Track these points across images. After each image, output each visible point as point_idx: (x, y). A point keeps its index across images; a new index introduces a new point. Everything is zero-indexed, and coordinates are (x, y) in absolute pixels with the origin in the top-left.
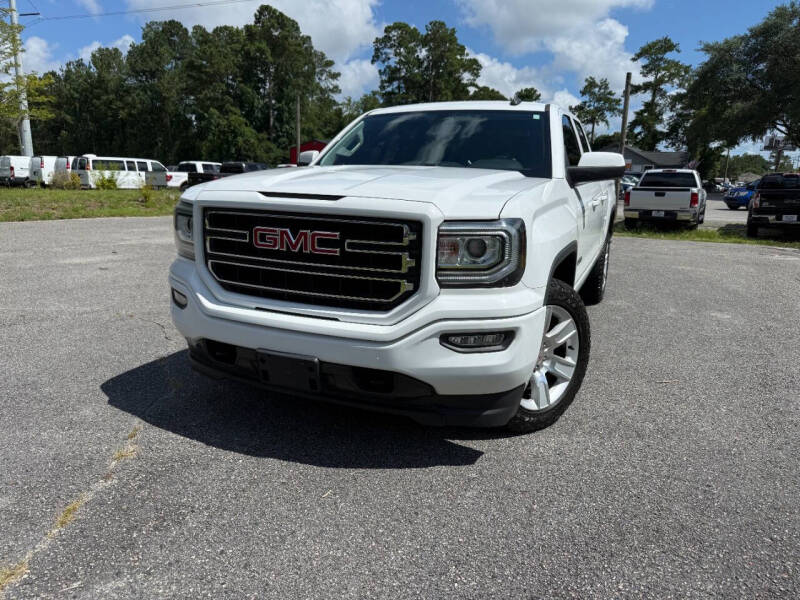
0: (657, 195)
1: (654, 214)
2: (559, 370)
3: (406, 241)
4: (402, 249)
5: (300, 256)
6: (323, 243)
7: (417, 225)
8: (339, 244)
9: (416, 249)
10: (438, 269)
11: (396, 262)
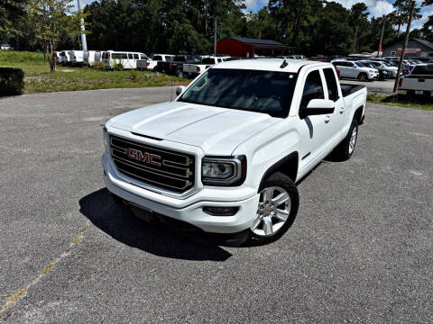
0: (420, 81)
1: (416, 92)
2: (279, 216)
3: (188, 164)
4: (186, 167)
5: (145, 164)
6: (154, 159)
7: (193, 157)
8: (160, 161)
9: (193, 167)
10: (203, 177)
11: (184, 173)
